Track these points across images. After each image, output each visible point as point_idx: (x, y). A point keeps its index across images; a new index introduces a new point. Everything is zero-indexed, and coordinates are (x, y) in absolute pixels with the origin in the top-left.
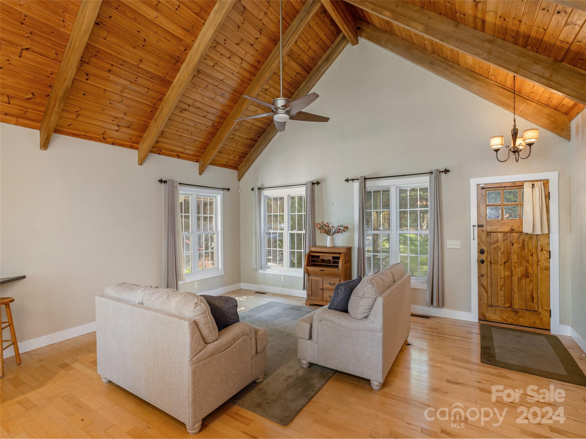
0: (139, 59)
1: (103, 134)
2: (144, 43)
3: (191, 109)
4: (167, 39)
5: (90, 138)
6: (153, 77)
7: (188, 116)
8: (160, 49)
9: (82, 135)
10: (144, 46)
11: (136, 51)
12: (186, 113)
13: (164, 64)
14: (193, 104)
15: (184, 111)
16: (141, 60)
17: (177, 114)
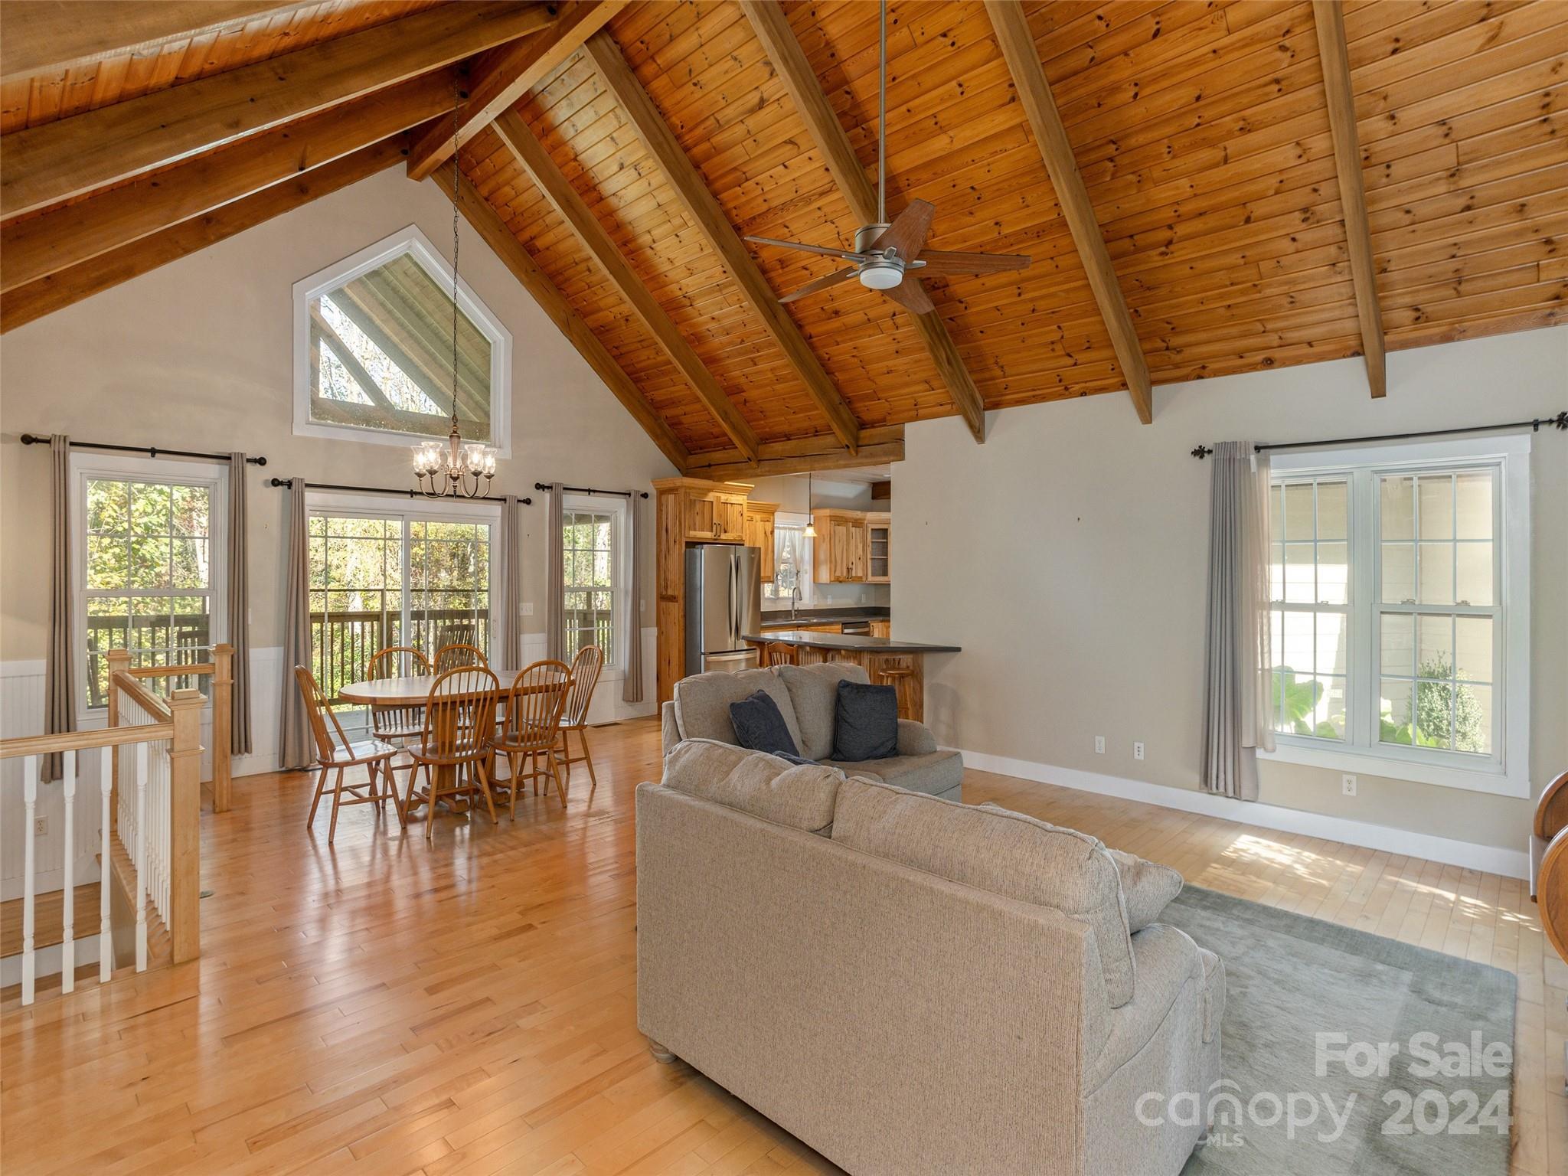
0: (992, 224)
1: (1060, 381)
2: (976, 195)
3: (1182, 230)
4: (996, 152)
5: (1043, 398)
6: (1038, 232)
7: (1188, 254)
8: (1001, 179)
9: (1029, 397)
10: (979, 198)
11: (979, 215)
12: (1182, 249)
13: (1035, 195)
14: (1179, 216)
15: (1172, 248)
16: (997, 224)
17: (1161, 264)
